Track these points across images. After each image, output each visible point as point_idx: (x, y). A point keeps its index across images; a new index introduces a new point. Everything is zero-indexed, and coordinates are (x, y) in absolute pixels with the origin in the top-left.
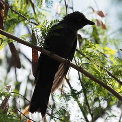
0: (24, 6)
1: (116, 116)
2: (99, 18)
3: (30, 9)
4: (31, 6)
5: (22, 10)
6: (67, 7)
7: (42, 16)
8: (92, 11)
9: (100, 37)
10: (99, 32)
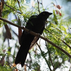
0: (13, 2)
2: (58, 9)
3: (17, 4)
4: (17, 2)
5: (12, 5)
6: (38, 3)
7: (24, 9)
8: (53, 5)
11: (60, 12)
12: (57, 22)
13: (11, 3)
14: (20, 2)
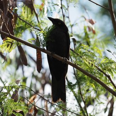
0: (29, 16)
1: (104, 103)
2: (90, 25)
3: (34, 18)
4: (35, 16)
5: (28, 19)
6: (64, 16)
7: (44, 24)
8: (84, 19)
9: (91, 40)
10: (90, 36)
11: (94, 29)
12: (90, 42)
13: (26, 16)
14: (38, 15)
